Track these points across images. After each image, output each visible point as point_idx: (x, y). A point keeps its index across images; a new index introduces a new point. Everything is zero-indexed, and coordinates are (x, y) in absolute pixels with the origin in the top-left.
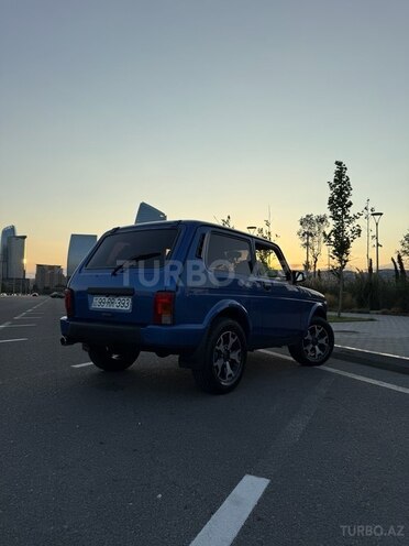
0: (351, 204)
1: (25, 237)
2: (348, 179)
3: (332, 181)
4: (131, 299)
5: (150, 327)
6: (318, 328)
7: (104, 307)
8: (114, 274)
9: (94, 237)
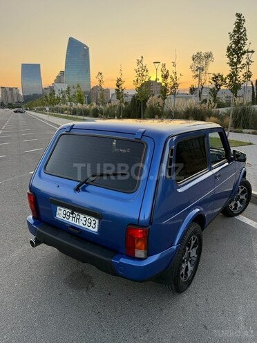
0: (245, 52)
2: (245, 30)
3: (232, 32)
4: (97, 221)
5: (123, 260)
6: (242, 188)
7: (70, 220)
8: (77, 189)
9: (38, 66)
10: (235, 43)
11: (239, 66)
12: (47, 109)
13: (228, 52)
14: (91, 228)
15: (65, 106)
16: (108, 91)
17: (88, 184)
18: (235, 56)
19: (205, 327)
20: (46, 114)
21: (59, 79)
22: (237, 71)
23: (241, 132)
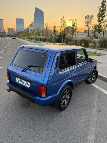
0: (105, 16)
1: (2, 20)
2: (106, 6)
3: (100, 7)
4: (29, 83)
5: (37, 98)
6: (94, 73)
7: (20, 83)
8: (23, 71)
9: (23, 19)
10: (101, 11)
11: (102, 22)
12: (25, 38)
13: (98, 16)
14: (27, 86)
15: (33, 37)
16: (51, 30)
17: (27, 69)
18: (101, 17)
19: (68, 123)
20: (25, 40)
21: (31, 25)
22: (101, 24)
23: (103, 50)
